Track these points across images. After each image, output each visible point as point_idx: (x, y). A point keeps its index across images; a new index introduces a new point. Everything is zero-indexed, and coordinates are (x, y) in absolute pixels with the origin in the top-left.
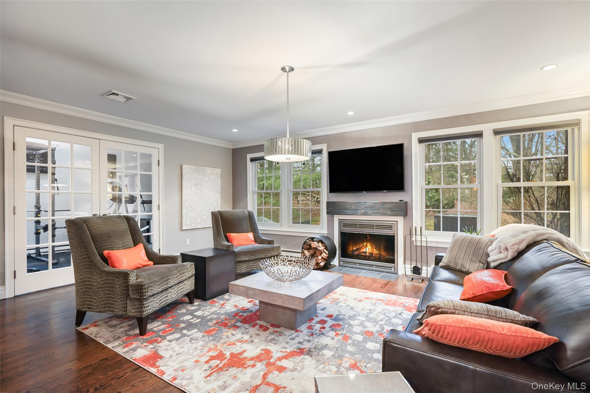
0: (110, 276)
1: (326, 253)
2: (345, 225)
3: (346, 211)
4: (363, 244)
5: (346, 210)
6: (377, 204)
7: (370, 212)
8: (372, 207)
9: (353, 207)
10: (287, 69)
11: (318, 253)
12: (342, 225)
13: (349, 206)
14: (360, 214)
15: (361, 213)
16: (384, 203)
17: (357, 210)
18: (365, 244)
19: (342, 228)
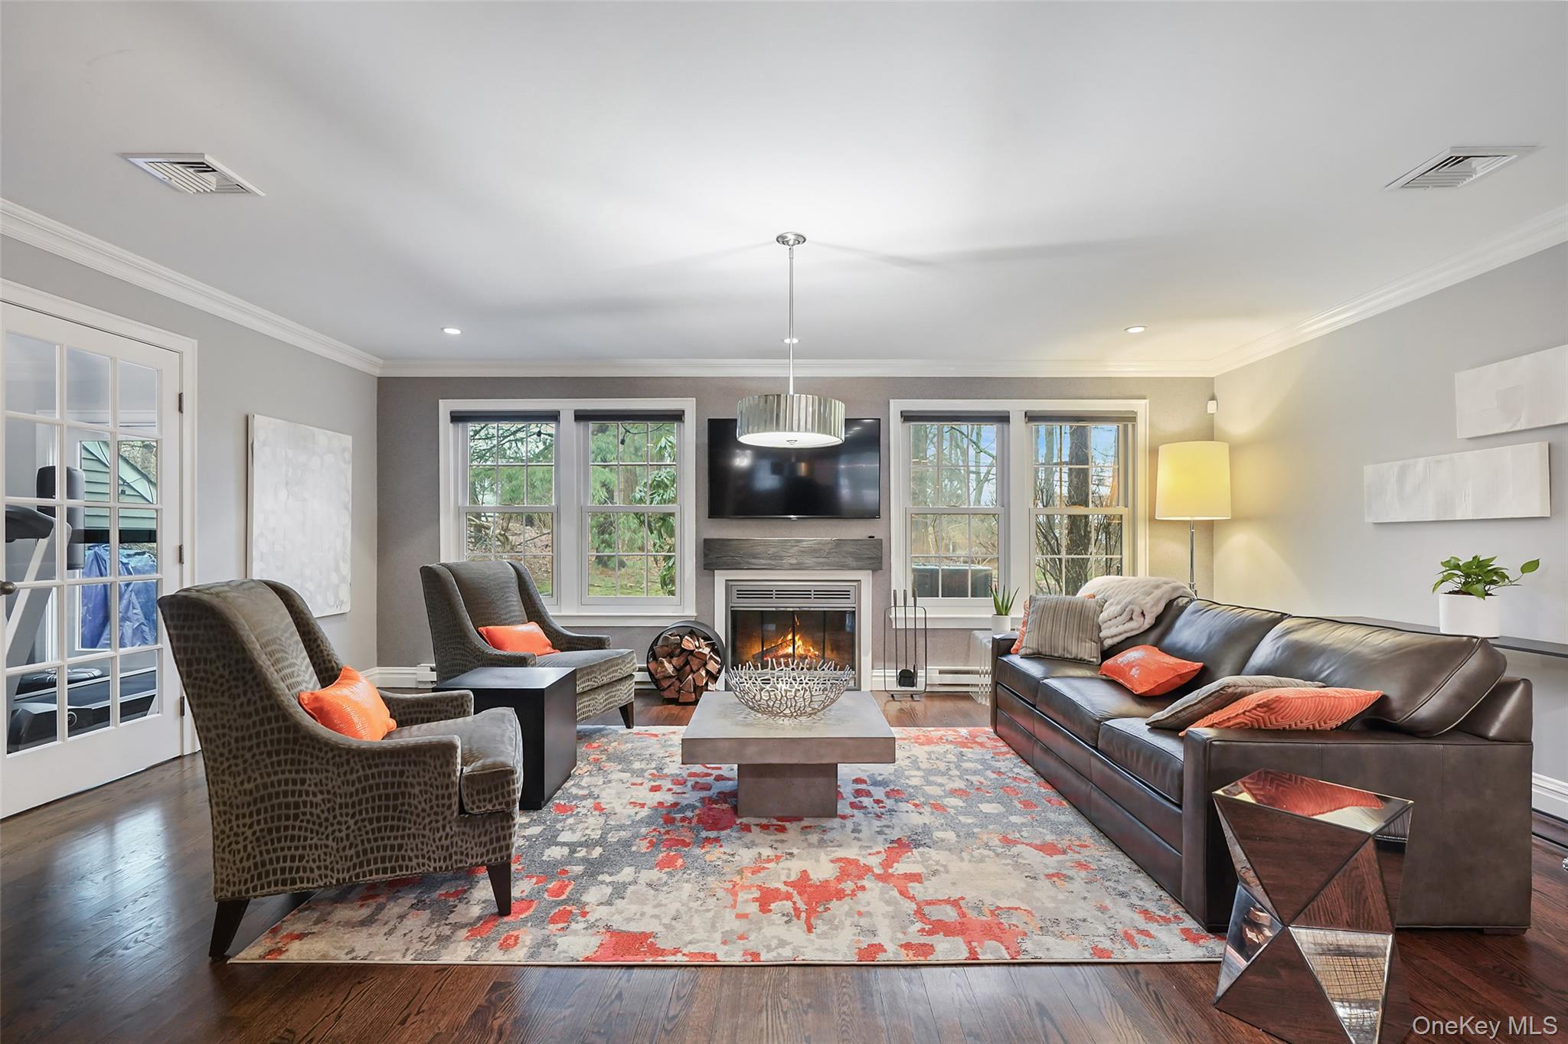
0: (383, 765)
1: (717, 662)
2: (743, 594)
3: (753, 561)
4: (786, 636)
5: (754, 558)
6: (826, 543)
7: (809, 561)
8: (814, 551)
9: (772, 551)
10: (791, 238)
11: (695, 663)
12: (735, 592)
13: (760, 549)
14: (788, 567)
15: (791, 564)
16: (840, 543)
17: (781, 558)
18: (790, 637)
19: (735, 599)
